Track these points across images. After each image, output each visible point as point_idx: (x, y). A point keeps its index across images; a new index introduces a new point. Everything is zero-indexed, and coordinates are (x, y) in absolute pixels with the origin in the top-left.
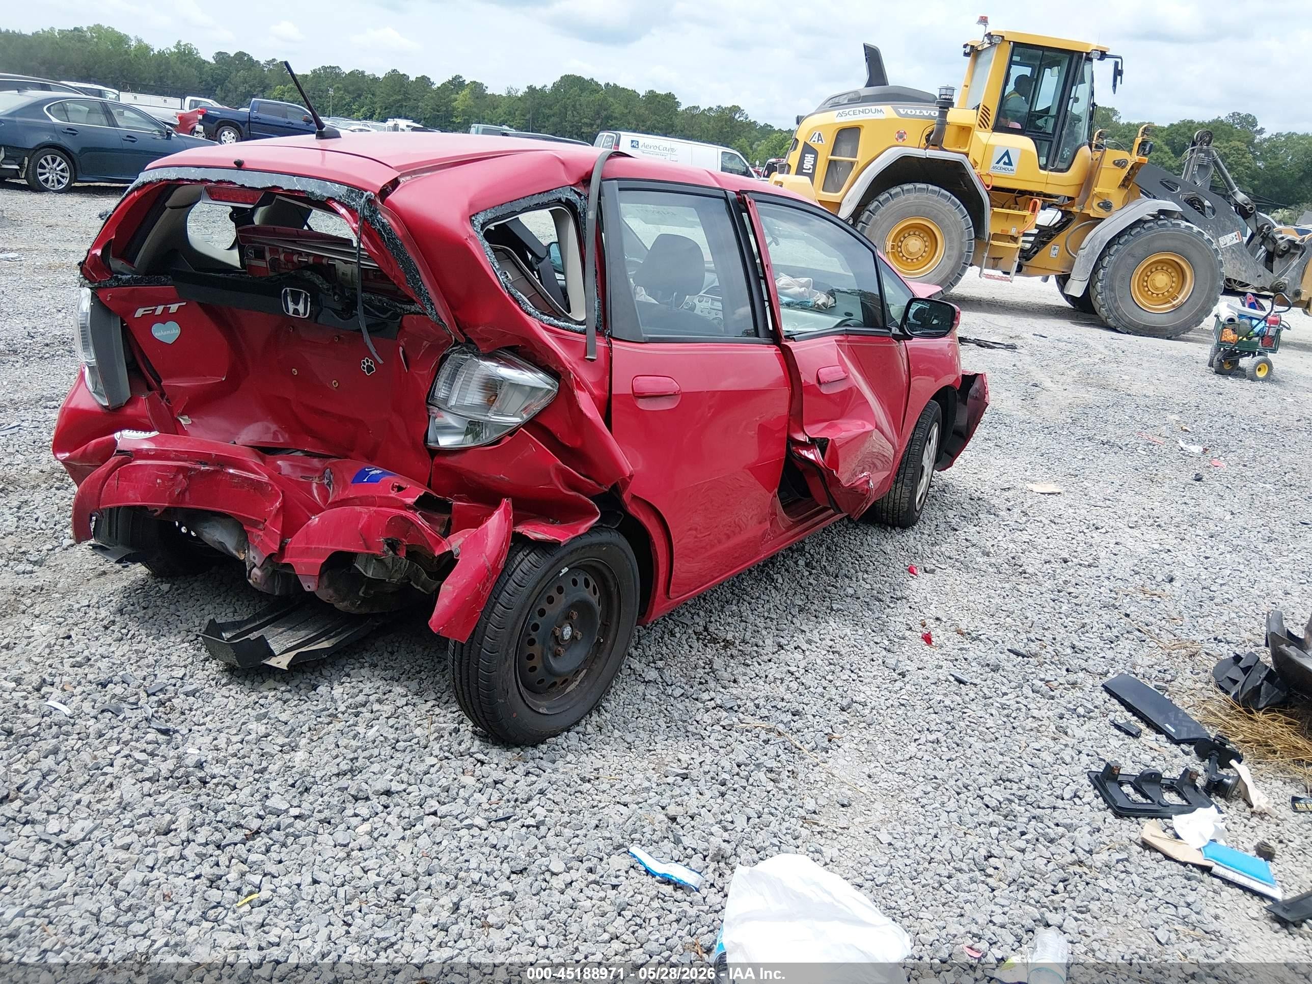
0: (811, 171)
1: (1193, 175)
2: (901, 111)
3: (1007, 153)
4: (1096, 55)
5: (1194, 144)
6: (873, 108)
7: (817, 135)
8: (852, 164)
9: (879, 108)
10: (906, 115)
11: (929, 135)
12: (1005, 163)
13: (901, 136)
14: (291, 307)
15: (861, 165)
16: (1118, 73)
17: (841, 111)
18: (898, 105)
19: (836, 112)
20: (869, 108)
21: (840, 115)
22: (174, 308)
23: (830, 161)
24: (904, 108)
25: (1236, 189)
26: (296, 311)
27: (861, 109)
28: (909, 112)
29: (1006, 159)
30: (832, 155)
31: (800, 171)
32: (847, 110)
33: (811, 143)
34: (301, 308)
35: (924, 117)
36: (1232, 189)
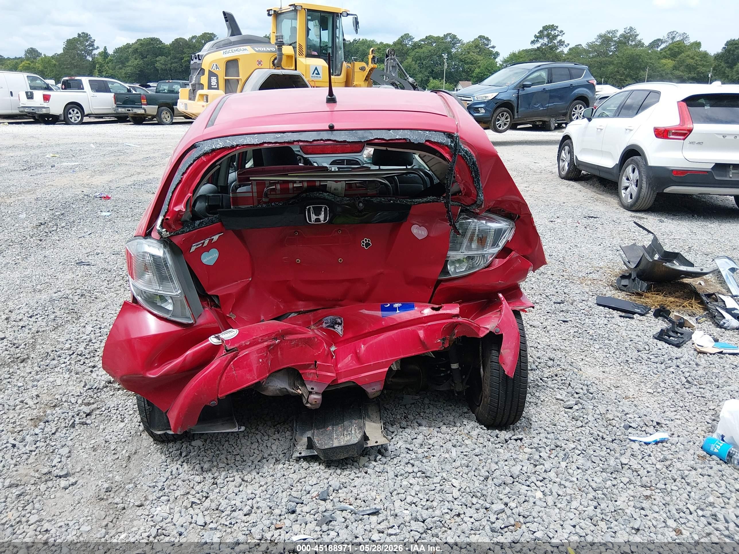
0: (216, 87)
1: (390, 71)
2: (256, 48)
3: (316, 69)
4: (345, 14)
5: (387, 56)
6: (242, 48)
7: (215, 65)
8: (238, 81)
9: (245, 47)
10: (259, 51)
11: (273, 62)
12: (316, 74)
13: (260, 63)
14: (314, 217)
15: (243, 81)
16: (356, 23)
17: (224, 51)
18: (254, 45)
19: (222, 52)
20: (239, 48)
21: (225, 53)
22: (216, 238)
23: (226, 80)
24: (257, 47)
25: (408, 76)
26: (318, 220)
27: (235, 49)
28: (260, 49)
29: (316, 72)
30: (226, 76)
31: (210, 87)
32: (228, 50)
33: (212, 70)
34: (322, 217)
35: (268, 51)
36: (406, 76)
